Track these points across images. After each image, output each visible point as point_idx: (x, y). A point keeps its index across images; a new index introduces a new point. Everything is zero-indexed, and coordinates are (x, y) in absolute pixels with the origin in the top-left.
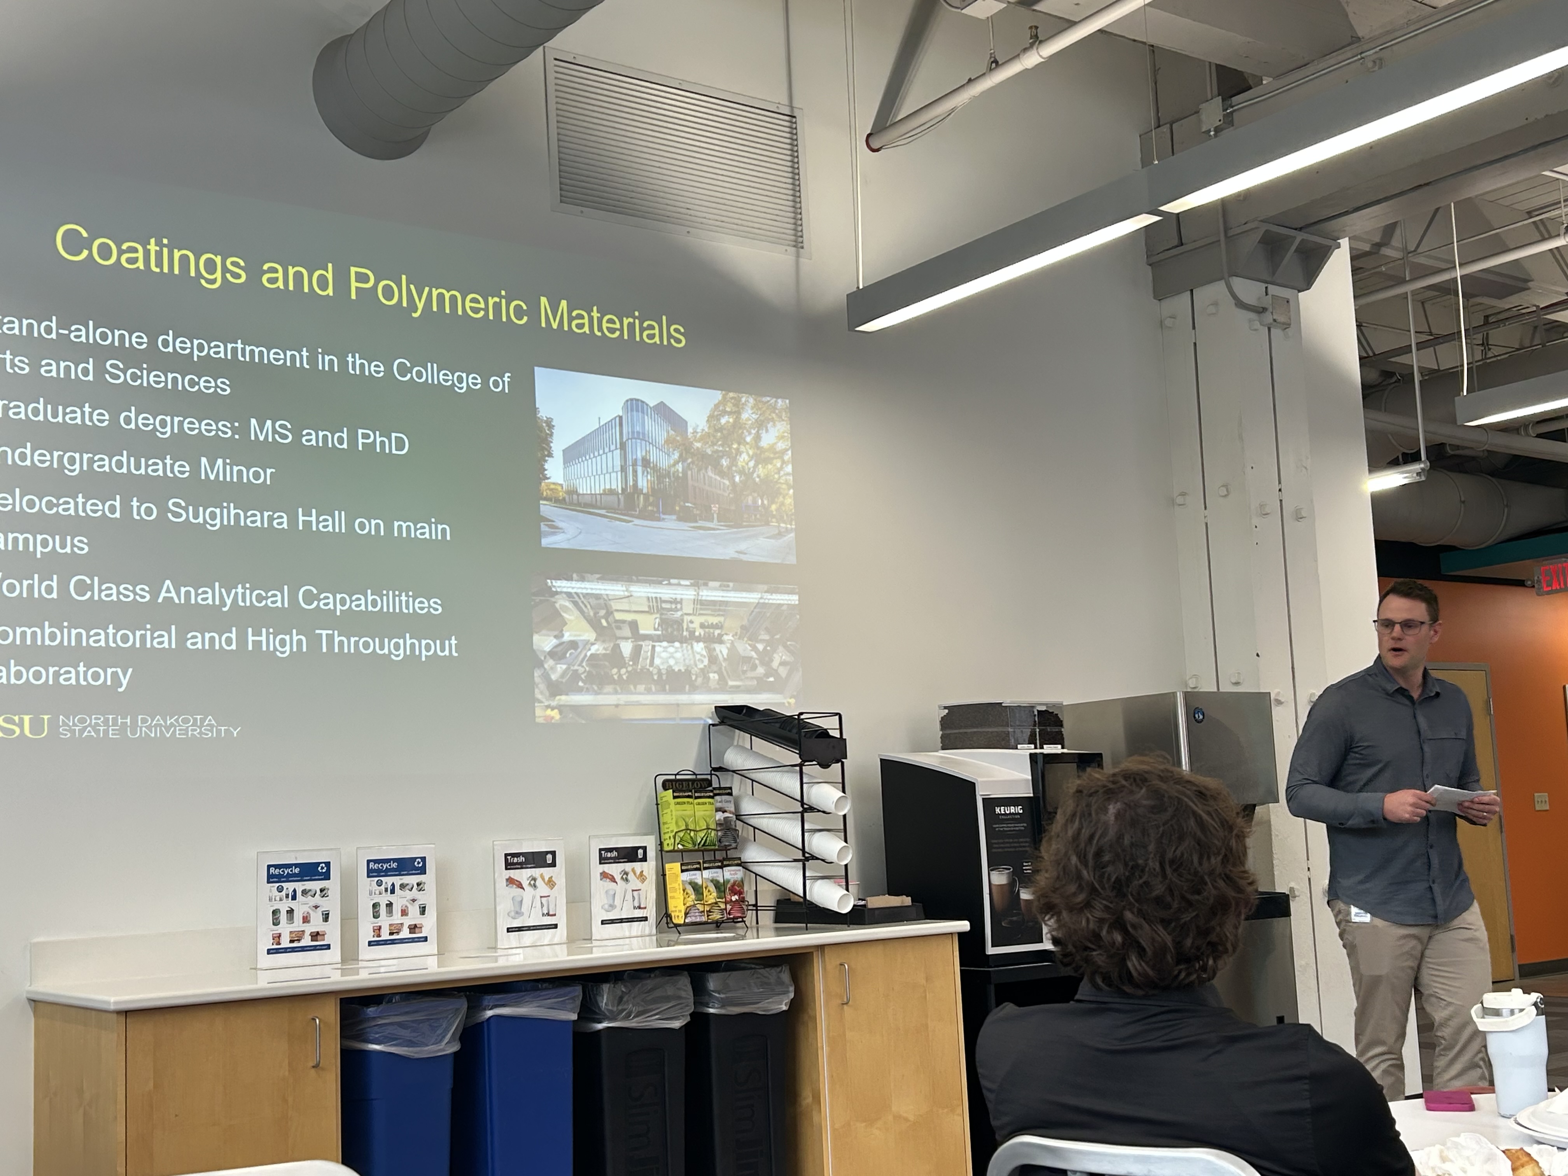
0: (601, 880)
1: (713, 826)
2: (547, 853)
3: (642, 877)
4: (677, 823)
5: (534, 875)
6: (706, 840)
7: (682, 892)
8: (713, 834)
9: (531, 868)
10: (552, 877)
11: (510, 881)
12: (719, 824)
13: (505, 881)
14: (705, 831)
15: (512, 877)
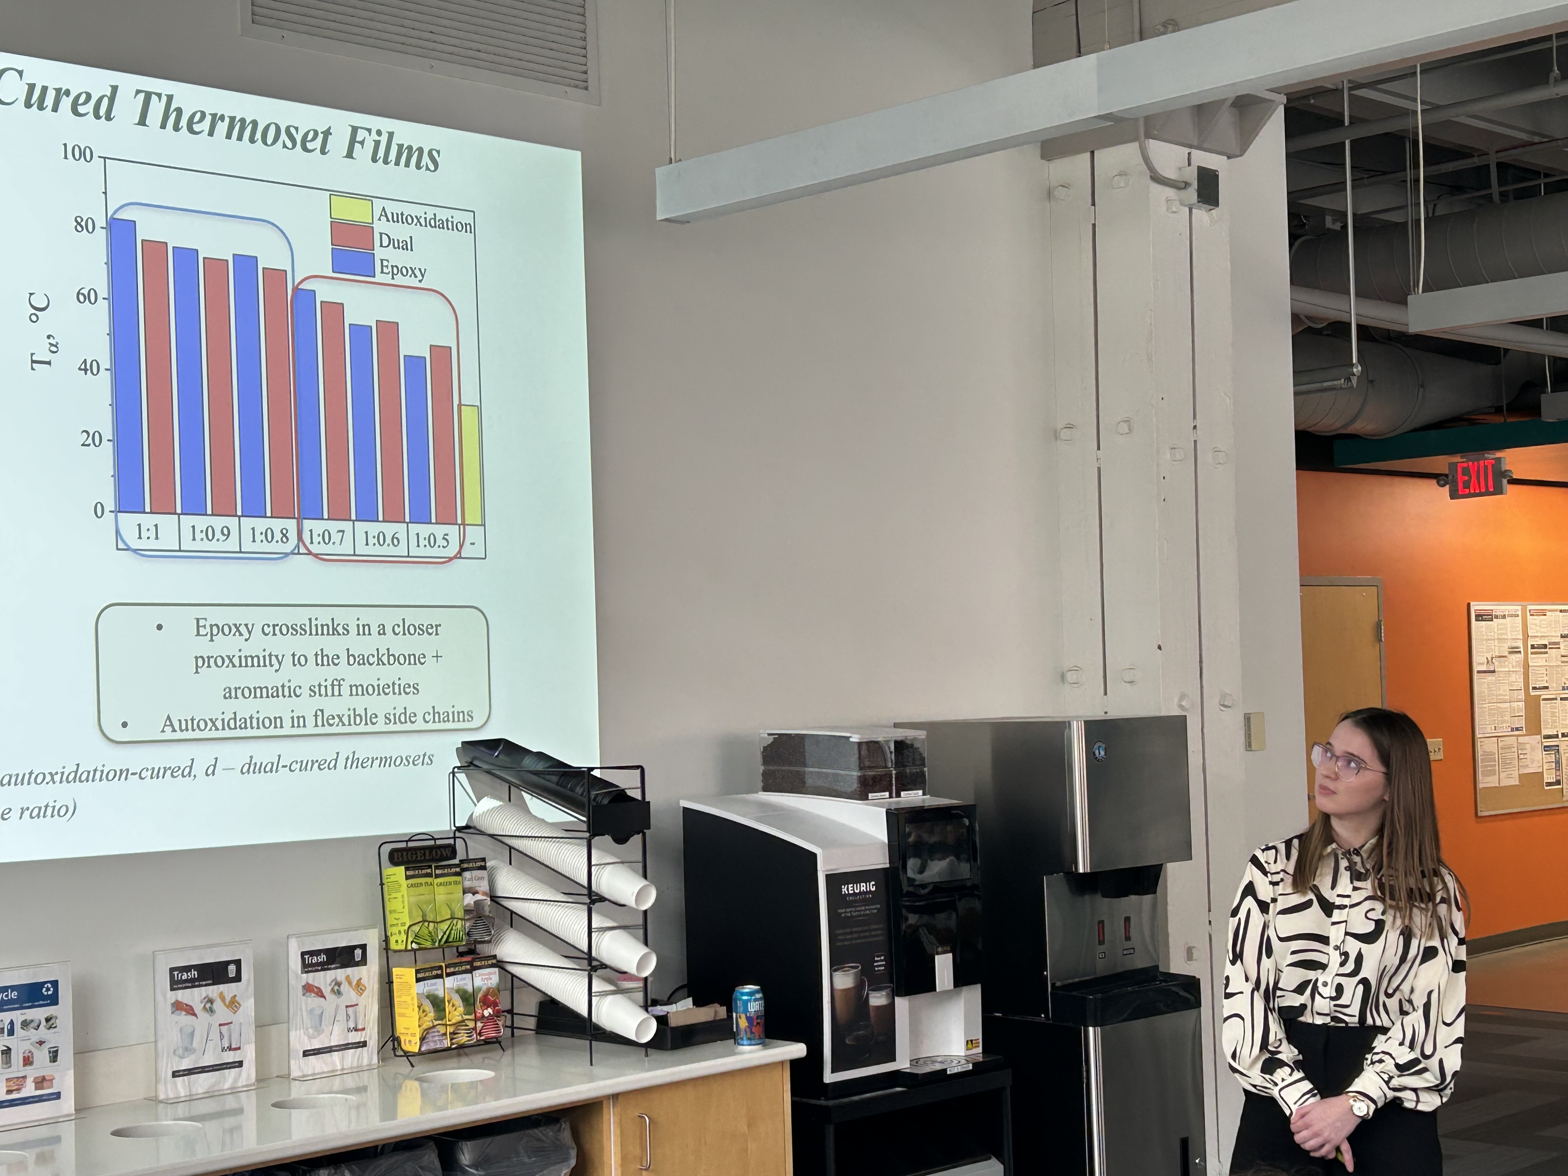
0: (304, 995)
1: (460, 914)
2: (228, 963)
3: (359, 987)
4: (410, 912)
5: (210, 996)
6: (450, 933)
7: (417, 1009)
8: (459, 926)
9: (206, 985)
10: (235, 996)
11: (178, 1006)
12: (467, 911)
13: (170, 1007)
14: (448, 922)
15: (180, 1000)
